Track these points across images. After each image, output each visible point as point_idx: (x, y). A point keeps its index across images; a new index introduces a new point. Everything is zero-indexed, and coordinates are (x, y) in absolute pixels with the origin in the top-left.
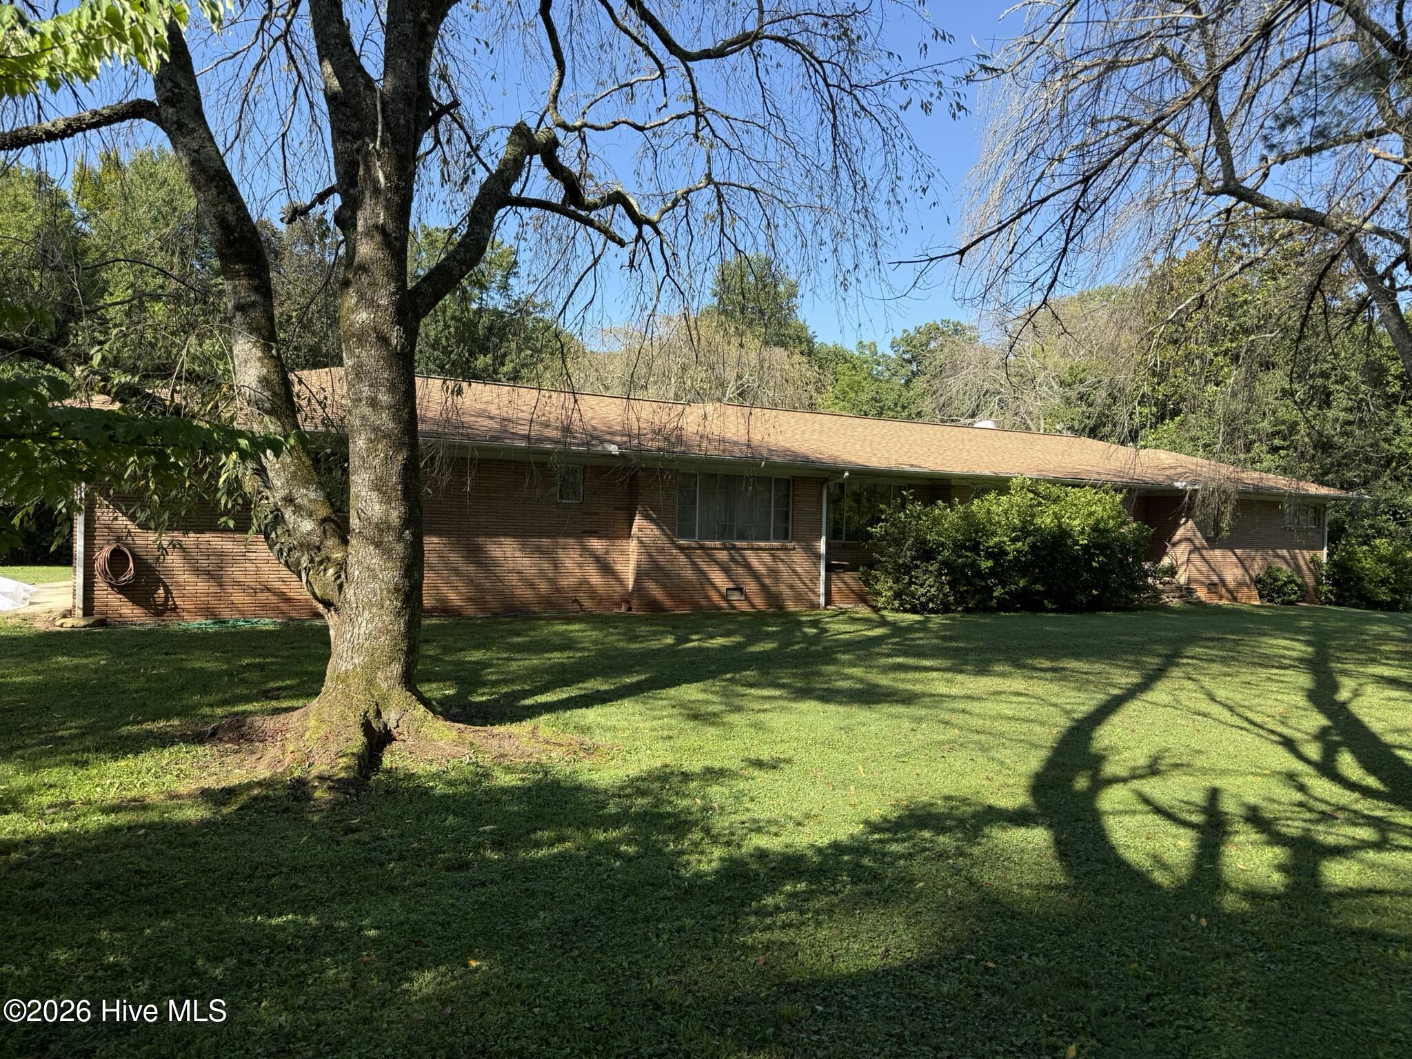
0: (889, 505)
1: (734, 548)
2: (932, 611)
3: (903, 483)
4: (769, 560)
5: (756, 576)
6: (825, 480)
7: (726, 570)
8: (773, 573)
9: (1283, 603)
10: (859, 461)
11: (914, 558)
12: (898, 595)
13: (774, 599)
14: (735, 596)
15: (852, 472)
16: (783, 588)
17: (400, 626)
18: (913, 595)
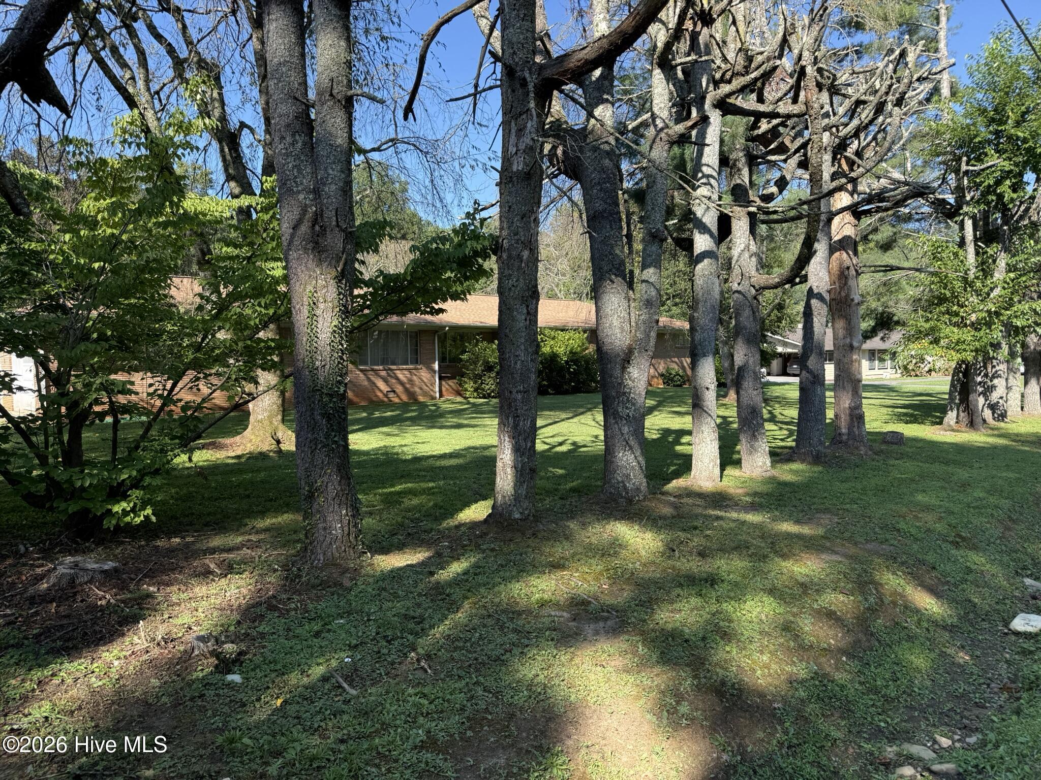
0: (470, 343)
1: (390, 369)
2: (493, 397)
3: (478, 331)
4: (408, 375)
5: (402, 383)
6: (437, 332)
7: (386, 381)
8: (411, 381)
9: (674, 386)
10: (454, 321)
11: (483, 371)
12: (476, 390)
13: (412, 395)
14: (391, 395)
15: (450, 327)
16: (417, 389)
17: (280, 402)
18: (483, 390)
